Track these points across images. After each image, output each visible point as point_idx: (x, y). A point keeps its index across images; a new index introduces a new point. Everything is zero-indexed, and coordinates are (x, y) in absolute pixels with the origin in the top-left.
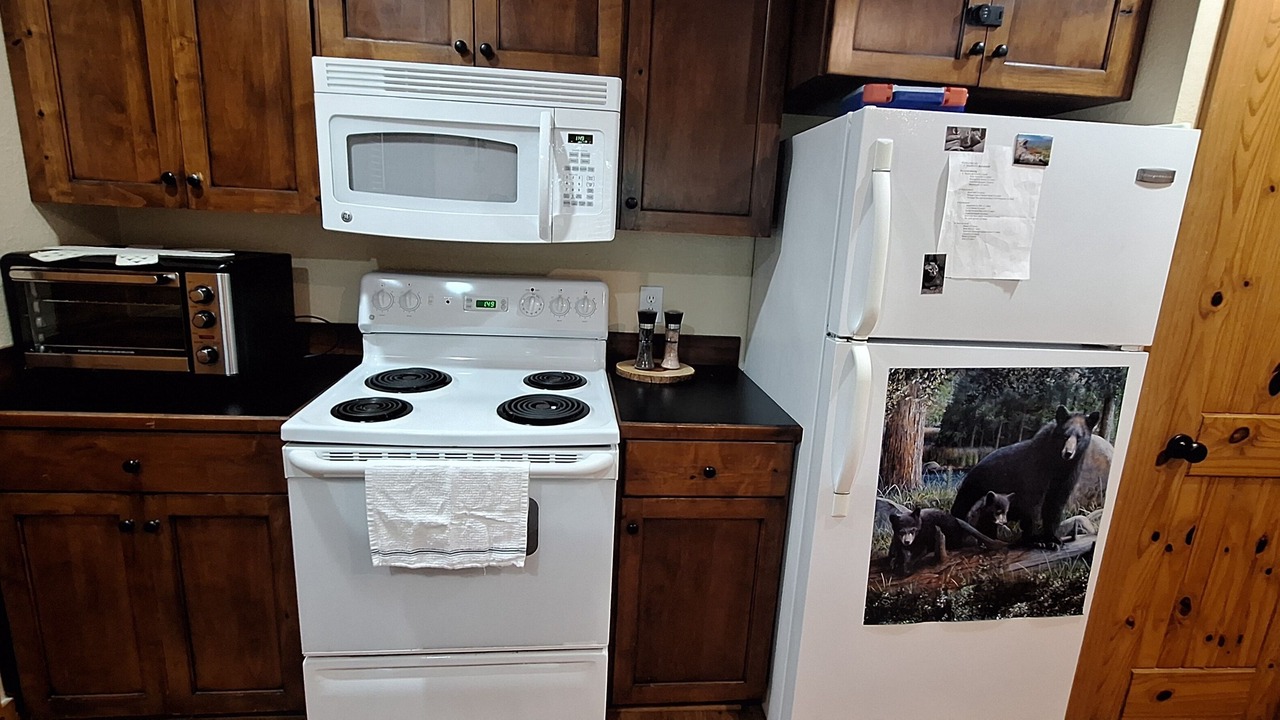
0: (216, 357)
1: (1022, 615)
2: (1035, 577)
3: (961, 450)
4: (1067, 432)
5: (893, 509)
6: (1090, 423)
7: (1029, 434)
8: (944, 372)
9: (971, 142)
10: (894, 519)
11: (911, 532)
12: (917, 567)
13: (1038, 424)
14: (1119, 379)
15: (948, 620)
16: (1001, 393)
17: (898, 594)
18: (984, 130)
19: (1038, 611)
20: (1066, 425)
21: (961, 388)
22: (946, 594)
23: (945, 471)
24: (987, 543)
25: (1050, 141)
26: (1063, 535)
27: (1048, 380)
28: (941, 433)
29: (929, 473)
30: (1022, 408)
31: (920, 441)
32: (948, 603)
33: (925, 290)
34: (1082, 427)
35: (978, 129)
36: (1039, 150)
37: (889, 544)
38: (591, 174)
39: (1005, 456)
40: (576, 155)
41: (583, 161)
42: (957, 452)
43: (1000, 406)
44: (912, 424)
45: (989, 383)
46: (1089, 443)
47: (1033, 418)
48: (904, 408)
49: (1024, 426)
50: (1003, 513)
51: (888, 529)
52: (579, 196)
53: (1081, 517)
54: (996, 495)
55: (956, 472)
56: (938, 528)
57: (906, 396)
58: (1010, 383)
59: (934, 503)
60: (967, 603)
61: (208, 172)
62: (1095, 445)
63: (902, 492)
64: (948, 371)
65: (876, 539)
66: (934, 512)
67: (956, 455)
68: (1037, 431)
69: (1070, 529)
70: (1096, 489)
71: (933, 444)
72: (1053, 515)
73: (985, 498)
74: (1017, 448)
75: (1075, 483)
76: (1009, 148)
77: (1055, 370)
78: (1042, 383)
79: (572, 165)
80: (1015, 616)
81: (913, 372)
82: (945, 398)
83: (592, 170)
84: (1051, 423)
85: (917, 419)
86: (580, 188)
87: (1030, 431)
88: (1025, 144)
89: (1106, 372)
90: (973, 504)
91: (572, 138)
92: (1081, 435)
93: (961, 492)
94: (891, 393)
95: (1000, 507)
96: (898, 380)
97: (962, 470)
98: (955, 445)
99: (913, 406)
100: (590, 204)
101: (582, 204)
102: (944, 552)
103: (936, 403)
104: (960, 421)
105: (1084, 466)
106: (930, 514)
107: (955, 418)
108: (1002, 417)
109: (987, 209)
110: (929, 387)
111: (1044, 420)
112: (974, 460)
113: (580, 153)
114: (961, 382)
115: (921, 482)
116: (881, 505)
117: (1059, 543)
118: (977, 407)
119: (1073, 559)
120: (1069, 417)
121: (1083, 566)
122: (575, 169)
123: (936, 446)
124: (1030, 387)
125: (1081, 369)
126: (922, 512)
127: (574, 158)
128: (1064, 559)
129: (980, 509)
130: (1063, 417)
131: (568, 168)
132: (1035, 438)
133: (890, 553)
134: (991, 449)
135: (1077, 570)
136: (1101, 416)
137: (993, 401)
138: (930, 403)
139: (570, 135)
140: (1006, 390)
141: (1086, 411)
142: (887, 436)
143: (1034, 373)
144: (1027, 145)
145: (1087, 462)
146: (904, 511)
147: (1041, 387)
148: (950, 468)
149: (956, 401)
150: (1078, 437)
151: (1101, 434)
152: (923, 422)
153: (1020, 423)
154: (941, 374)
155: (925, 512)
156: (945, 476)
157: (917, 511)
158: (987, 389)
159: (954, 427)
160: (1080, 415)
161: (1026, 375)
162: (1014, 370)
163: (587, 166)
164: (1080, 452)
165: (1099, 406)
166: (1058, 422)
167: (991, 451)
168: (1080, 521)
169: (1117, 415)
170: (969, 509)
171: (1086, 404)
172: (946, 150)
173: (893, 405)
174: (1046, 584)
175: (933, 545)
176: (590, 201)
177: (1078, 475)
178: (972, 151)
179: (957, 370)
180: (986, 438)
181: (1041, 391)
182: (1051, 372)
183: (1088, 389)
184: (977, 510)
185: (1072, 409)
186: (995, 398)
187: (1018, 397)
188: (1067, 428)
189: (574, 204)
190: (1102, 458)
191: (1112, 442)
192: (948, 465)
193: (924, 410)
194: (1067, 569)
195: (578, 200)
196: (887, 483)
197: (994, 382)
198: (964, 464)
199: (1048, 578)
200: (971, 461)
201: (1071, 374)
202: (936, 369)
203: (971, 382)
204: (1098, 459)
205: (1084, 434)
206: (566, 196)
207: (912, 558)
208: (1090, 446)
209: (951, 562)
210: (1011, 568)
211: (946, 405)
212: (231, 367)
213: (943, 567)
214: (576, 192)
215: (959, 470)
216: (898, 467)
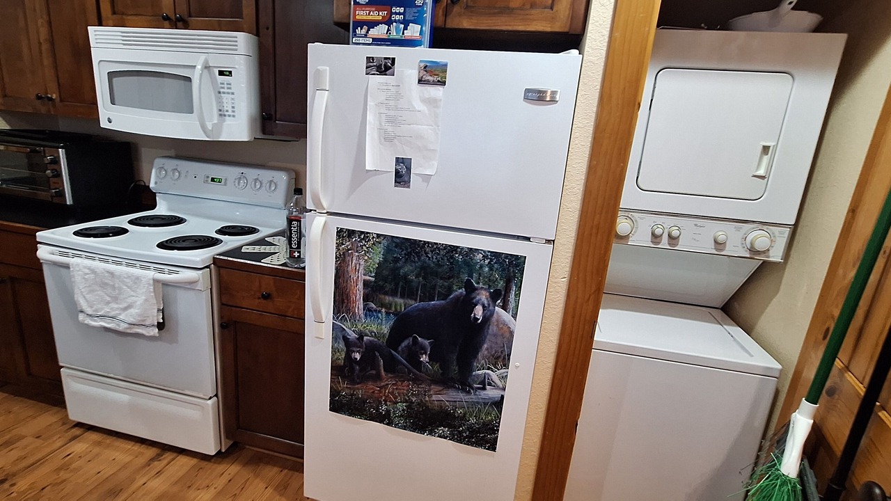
0: (61, 194)
1: (445, 438)
2: (454, 410)
3: (391, 298)
4: (474, 301)
5: (344, 332)
6: (495, 296)
7: (445, 297)
8: (375, 236)
9: (384, 67)
10: (346, 339)
11: (358, 352)
12: (364, 379)
13: (450, 290)
14: (517, 265)
15: (388, 424)
16: (419, 259)
17: (352, 395)
18: (394, 59)
19: (458, 437)
20: (473, 295)
21: (388, 251)
22: (386, 405)
23: (380, 312)
24: (414, 374)
25: (446, 65)
26: (475, 383)
27: (457, 255)
28: (375, 282)
29: (368, 311)
30: (436, 274)
31: (361, 285)
32: (388, 411)
33: (397, 184)
34: (487, 299)
35: (389, 58)
36: (437, 73)
37: (343, 357)
38: (233, 96)
39: (424, 310)
40: (223, 84)
41: (228, 88)
42: (388, 299)
43: (419, 269)
44: (354, 271)
45: (409, 250)
46: (494, 312)
47: (446, 284)
48: (348, 258)
49: (438, 289)
50: (426, 354)
51: (342, 345)
52: (227, 111)
53: (489, 372)
54: (419, 339)
55: (388, 314)
56: (377, 354)
57: (349, 250)
58: (426, 253)
59: (373, 334)
60: (401, 416)
61: (58, 93)
62: (499, 316)
63: (350, 320)
64: (379, 236)
65: (334, 351)
66: (373, 341)
67: (387, 301)
68: (449, 295)
69: (481, 379)
70: (502, 353)
71: (370, 289)
72: (466, 365)
73: (411, 339)
74: (434, 305)
75: (483, 344)
76: (414, 71)
77: (463, 248)
78: (452, 257)
79: (222, 90)
80: (440, 436)
81: (353, 232)
82: (377, 257)
83: (233, 94)
84: (461, 291)
85: (357, 268)
86: (227, 106)
87: (444, 294)
88: (426, 67)
89: (506, 258)
90: (402, 342)
91: (221, 73)
92: (486, 305)
93: (393, 330)
94: (338, 245)
95: (423, 349)
96: (343, 237)
97: (393, 313)
98: (386, 293)
99: (354, 258)
100: (234, 116)
101: (229, 116)
102: (383, 373)
103: (371, 259)
104: (388, 276)
105: (490, 331)
106: (370, 341)
107: (385, 273)
108: (421, 278)
109: (400, 118)
110: (365, 245)
111: (455, 288)
112: (401, 308)
113: (225, 83)
114: (388, 245)
115: (362, 316)
116: (336, 327)
117: (473, 389)
118: (401, 268)
119: (485, 404)
120: (476, 289)
121: (494, 413)
122: (224, 93)
123: (372, 290)
124: (442, 259)
125: (484, 252)
126: (365, 338)
127: (222, 86)
128: (478, 403)
129: (407, 346)
130: (470, 289)
131: (220, 93)
132: (448, 300)
133: (344, 363)
134: (413, 302)
135: (488, 414)
136: (503, 293)
137: (413, 264)
138: (366, 258)
139: (219, 71)
140: (422, 258)
141: (490, 286)
142: (337, 277)
143: (445, 248)
144: (427, 69)
145: (493, 329)
146: (353, 335)
147: (452, 261)
148: (383, 310)
149: (385, 260)
150: (484, 306)
151: (504, 307)
152: (362, 271)
153: (435, 285)
154: (373, 238)
155: (367, 339)
156: (380, 315)
157: (361, 337)
158: (409, 254)
159: (385, 280)
160: (485, 289)
161: (439, 249)
162: (428, 242)
163: (229, 91)
164: (487, 319)
165: (501, 285)
166: (466, 291)
167: (414, 304)
168: (489, 375)
169: (518, 295)
170: (400, 345)
171: (490, 282)
172: (367, 74)
173: (340, 255)
174: (463, 418)
175: (375, 366)
176: (233, 114)
177: (485, 337)
178: (386, 75)
179: (385, 236)
180: (409, 293)
181: (451, 263)
182: (459, 250)
183: (491, 269)
184: (405, 347)
185: (478, 283)
186: (415, 262)
187: (432, 265)
188: (475, 298)
189: (225, 115)
190: (505, 328)
191: (515, 316)
192: (382, 308)
193: (362, 262)
194: (480, 410)
195: (227, 113)
196: (339, 312)
197: (414, 250)
198: (393, 309)
199: (465, 414)
200: (399, 307)
201: (476, 254)
202: (370, 233)
203: (396, 247)
204: (502, 328)
205: (489, 305)
206: (220, 110)
207: (361, 370)
208: (495, 315)
209: (388, 381)
210: (434, 398)
211: (378, 261)
212: (69, 201)
213: (383, 384)
214: (225, 109)
215: (390, 313)
216: (346, 301)
